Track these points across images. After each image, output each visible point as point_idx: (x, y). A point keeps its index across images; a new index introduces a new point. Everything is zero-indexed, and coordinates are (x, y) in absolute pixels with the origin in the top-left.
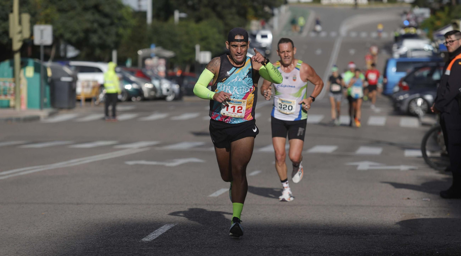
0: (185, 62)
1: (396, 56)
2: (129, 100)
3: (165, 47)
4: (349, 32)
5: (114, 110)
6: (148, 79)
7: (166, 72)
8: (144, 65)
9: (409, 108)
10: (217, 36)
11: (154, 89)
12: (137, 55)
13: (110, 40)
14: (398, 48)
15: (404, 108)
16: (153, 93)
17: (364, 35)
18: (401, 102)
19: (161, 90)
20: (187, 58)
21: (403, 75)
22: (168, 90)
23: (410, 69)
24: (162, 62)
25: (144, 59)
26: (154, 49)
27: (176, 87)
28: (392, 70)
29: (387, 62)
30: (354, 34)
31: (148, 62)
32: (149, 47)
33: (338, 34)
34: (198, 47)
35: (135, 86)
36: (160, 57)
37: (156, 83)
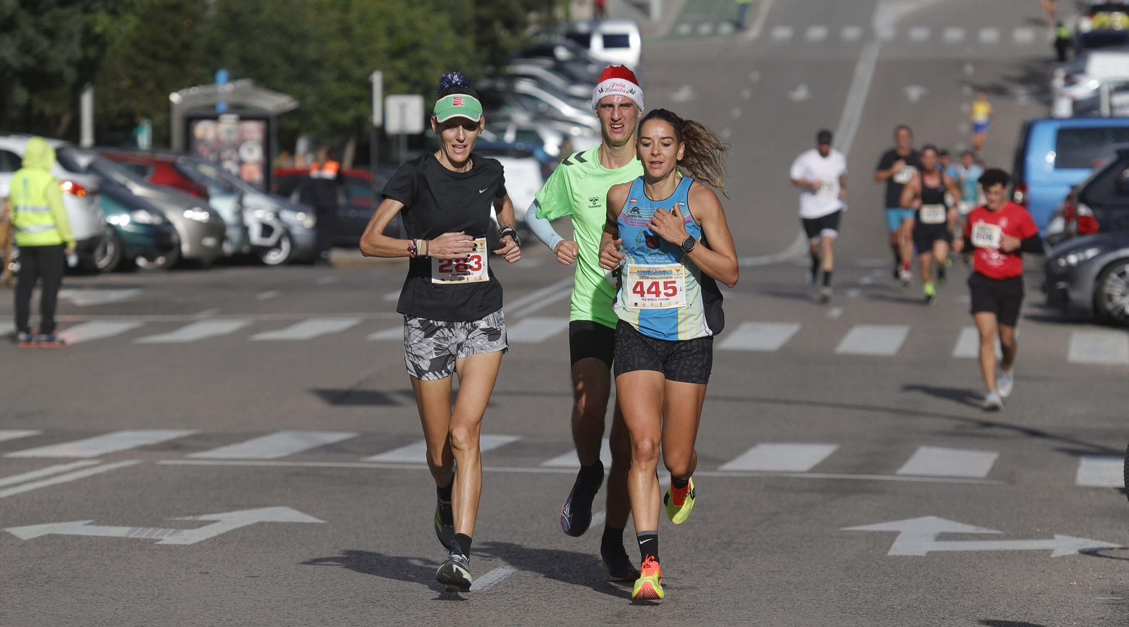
0: (339, 131)
1: (1063, 108)
2: (125, 265)
3: (265, 81)
4: (903, 25)
5: (49, 307)
6: (197, 193)
7: (267, 166)
8: (189, 142)
9: (1099, 296)
10: (449, 40)
11: (215, 227)
12: (168, 106)
13: (63, 55)
14: (1070, 81)
15: (1082, 295)
16: (209, 242)
17: (954, 35)
18: (1071, 274)
19: (245, 230)
20: (346, 117)
21: (1080, 176)
22: (267, 230)
23: (1106, 157)
24: (254, 130)
25: (191, 120)
26: (225, 88)
27: (301, 221)
28: (1043, 157)
29: (1027, 131)
30: (920, 34)
31: (204, 130)
32: (209, 79)
33: (869, 34)
34: (377, 79)
35: (143, 217)
36: (245, 115)
37: (224, 206)
